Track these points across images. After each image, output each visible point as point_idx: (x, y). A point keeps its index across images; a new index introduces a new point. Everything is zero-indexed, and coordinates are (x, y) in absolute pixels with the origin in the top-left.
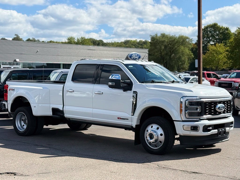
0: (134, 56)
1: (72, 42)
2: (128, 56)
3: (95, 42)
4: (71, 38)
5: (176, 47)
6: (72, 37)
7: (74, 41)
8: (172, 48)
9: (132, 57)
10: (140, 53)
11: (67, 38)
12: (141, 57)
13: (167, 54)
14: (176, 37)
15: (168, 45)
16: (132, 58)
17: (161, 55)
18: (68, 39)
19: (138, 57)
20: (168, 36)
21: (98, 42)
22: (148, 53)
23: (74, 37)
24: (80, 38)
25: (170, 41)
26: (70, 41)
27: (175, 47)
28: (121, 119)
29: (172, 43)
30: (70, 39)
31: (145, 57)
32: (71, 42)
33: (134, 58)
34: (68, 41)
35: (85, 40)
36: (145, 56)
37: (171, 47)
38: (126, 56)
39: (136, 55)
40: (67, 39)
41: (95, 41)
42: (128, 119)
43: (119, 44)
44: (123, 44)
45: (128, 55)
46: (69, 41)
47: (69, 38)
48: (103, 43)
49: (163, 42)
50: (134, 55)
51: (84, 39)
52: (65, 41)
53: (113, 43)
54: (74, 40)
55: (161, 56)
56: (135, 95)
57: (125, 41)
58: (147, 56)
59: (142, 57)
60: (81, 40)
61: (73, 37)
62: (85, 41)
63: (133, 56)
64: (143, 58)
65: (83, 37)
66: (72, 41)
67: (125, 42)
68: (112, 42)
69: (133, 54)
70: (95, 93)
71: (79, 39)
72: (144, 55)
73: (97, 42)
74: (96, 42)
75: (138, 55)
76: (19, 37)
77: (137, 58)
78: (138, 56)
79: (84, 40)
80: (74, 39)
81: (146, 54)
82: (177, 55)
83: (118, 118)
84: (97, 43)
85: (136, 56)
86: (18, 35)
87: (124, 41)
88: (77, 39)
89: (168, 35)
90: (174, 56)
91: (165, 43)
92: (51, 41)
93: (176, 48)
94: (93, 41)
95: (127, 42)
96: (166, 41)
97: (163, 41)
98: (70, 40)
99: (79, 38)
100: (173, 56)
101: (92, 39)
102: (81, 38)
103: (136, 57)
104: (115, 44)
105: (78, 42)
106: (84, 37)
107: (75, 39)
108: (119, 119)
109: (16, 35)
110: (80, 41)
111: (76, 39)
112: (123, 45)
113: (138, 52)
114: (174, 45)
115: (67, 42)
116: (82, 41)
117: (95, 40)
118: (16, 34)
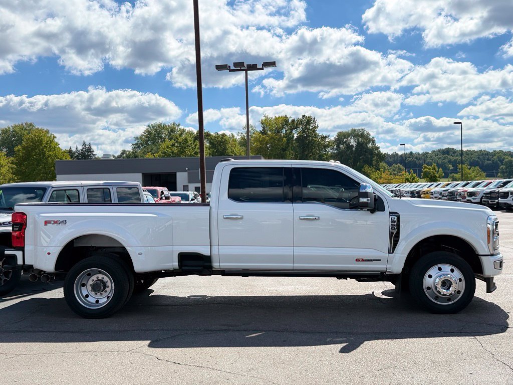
28: (363, 260)
42: (380, 260)
56: (396, 218)
70: (301, 219)
83: (357, 260)
108: (359, 261)
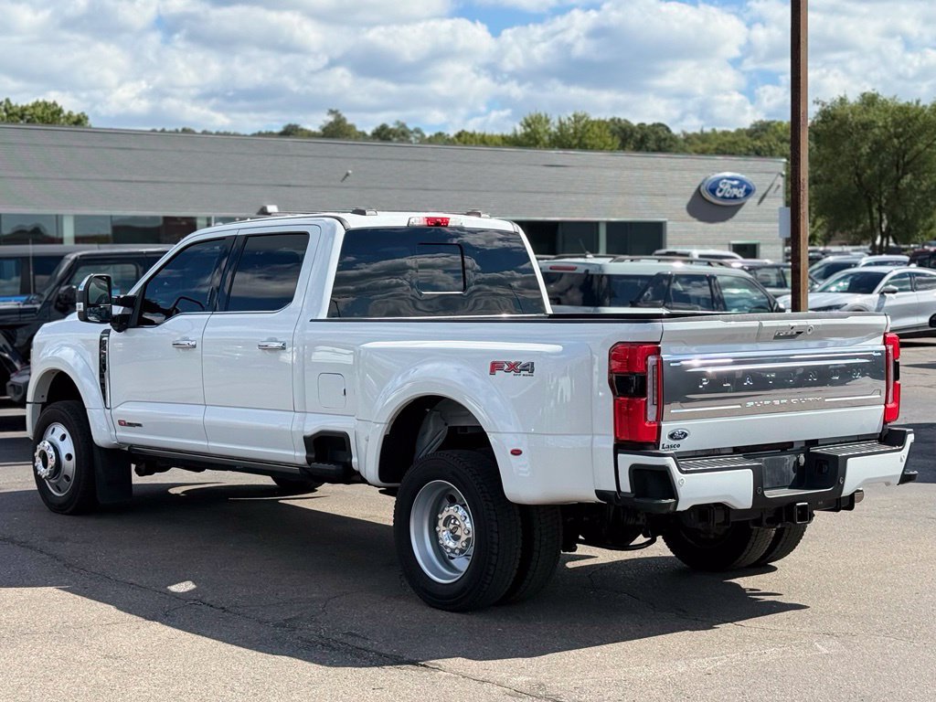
0: (728, 186)
1: (539, 133)
2: (702, 188)
3: (629, 133)
4: (536, 118)
5: (921, 146)
6: (540, 115)
7: (546, 131)
8: (905, 153)
9: (718, 190)
10: (754, 175)
11: (522, 120)
12: (757, 188)
13: (882, 175)
14: (925, 106)
15: (890, 138)
16: (719, 195)
17: (859, 179)
18: (524, 124)
19: (742, 190)
20: (887, 102)
21: (640, 132)
22: (784, 173)
23: (549, 117)
24: (569, 119)
25: (897, 124)
26: (532, 131)
27: (915, 148)
29: (904, 129)
30: (534, 122)
31: (772, 190)
32: (535, 134)
33: (727, 195)
34: (523, 131)
35: (589, 126)
36: (772, 185)
37: (900, 148)
38: (696, 187)
39: (736, 183)
40: (521, 124)
41: (628, 129)
43: (729, 138)
44: (745, 137)
45: (702, 184)
46: (529, 130)
47: (528, 117)
48: (660, 137)
49: (867, 126)
50: (726, 183)
51: (587, 121)
52: (515, 130)
53: (707, 135)
54: (547, 127)
55: (860, 185)
57: (755, 125)
58: (779, 186)
59: (759, 193)
60: (573, 125)
61: (543, 115)
62: (588, 130)
63: (721, 186)
64: (764, 192)
65: (581, 114)
66: (541, 130)
67: (754, 128)
68: (702, 131)
69: (722, 179)
71: (567, 123)
72: (768, 184)
73: (637, 133)
74: (635, 134)
75: (742, 182)
76: (344, 119)
77: (738, 196)
78: (745, 187)
79: (585, 126)
80: (547, 121)
81: (776, 178)
82: (925, 179)
84: (639, 136)
85: (732, 186)
86: (340, 112)
87: (753, 125)
88: (557, 124)
89: (888, 99)
90: (910, 186)
91: (876, 131)
92: (463, 131)
93: (919, 152)
94: (620, 128)
95: (762, 130)
96: (880, 124)
97: (866, 124)
98: (533, 126)
99: (564, 119)
100: (907, 184)
101: (619, 120)
102: (573, 119)
103: (735, 191)
104: (713, 138)
105: (562, 134)
106: (583, 114)
107: (552, 121)
109: (331, 112)
110: (568, 130)
111: (553, 123)
112: (743, 141)
113: (742, 172)
114: (912, 140)
115: (522, 134)
116: (576, 129)
117: (629, 127)
118: (334, 109)
